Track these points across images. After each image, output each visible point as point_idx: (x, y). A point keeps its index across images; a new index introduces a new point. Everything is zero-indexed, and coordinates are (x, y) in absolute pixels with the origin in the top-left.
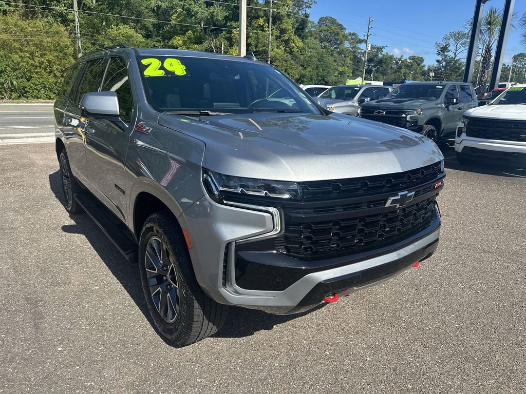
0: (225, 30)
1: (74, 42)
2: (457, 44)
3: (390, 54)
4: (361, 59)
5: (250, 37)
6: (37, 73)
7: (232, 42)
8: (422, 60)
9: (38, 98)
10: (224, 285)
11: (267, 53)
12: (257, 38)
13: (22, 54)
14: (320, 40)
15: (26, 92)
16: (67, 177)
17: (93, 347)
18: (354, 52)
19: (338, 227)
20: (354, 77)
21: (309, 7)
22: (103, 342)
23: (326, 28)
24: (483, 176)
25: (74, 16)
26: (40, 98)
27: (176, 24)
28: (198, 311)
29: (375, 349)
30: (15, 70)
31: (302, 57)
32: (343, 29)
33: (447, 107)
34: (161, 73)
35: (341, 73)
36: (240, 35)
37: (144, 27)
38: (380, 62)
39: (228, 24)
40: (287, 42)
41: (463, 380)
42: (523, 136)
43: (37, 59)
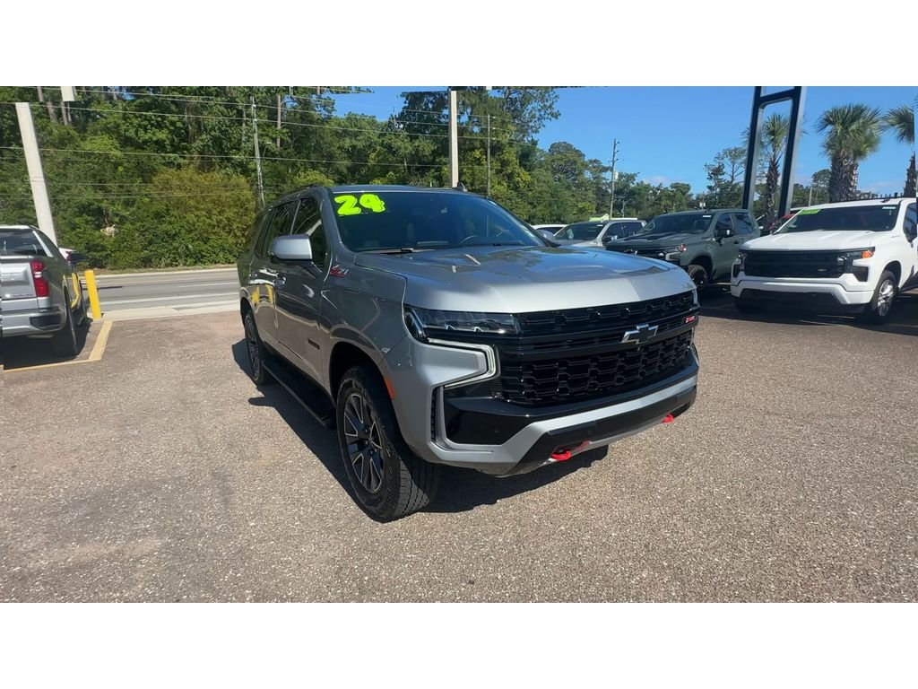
0: (433, 168)
1: (256, 194)
2: (734, 163)
3: (646, 183)
4: (607, 191)
5: (465, 174)
6: (214, 233)
7: (442, 180)
8: (688, 188)
9: (216, 263)
10: (434, 439)
11: (486, 191)
12: (473, 174)
13: (198, 213)
14: (552, 172)
15: (203, 256)
16: (253, 343)
17: (288, 523)
18: (597, 183)
19: (565, 368)
20: (600, 212)
21: (537, 132)
22: (300, 516)
23: (559, 156)
24: (770, 325)
25: (256, 165)
26: (219, 262)
27: (375, 166)
28: (405, 474)
29: (622, 523)
30: (190, 232)
31: (530, 193)
32: (581, 155)
33: (719, 241)
34: (357, 211)
35: (582, 211)
36: (451, 172)
37: (338, 172)
38: (632, 193)
39: (438, 160)
40: (510, 176)
41: (734, 557)
42: (822, 270)
43: (214, 218)
